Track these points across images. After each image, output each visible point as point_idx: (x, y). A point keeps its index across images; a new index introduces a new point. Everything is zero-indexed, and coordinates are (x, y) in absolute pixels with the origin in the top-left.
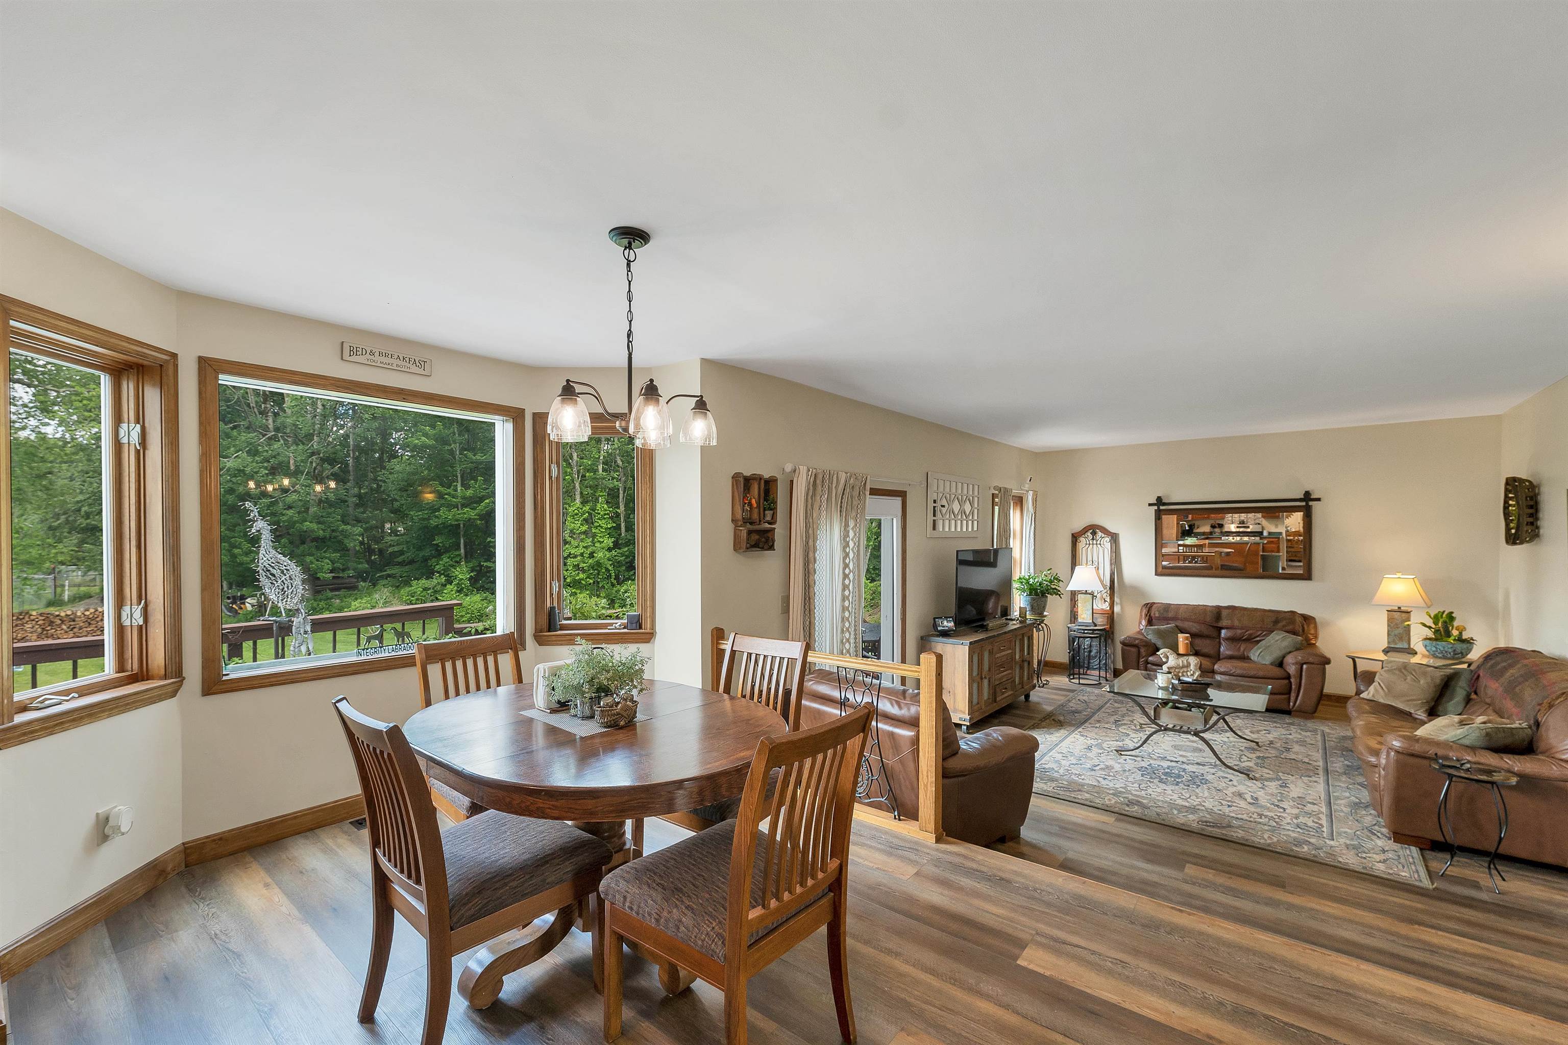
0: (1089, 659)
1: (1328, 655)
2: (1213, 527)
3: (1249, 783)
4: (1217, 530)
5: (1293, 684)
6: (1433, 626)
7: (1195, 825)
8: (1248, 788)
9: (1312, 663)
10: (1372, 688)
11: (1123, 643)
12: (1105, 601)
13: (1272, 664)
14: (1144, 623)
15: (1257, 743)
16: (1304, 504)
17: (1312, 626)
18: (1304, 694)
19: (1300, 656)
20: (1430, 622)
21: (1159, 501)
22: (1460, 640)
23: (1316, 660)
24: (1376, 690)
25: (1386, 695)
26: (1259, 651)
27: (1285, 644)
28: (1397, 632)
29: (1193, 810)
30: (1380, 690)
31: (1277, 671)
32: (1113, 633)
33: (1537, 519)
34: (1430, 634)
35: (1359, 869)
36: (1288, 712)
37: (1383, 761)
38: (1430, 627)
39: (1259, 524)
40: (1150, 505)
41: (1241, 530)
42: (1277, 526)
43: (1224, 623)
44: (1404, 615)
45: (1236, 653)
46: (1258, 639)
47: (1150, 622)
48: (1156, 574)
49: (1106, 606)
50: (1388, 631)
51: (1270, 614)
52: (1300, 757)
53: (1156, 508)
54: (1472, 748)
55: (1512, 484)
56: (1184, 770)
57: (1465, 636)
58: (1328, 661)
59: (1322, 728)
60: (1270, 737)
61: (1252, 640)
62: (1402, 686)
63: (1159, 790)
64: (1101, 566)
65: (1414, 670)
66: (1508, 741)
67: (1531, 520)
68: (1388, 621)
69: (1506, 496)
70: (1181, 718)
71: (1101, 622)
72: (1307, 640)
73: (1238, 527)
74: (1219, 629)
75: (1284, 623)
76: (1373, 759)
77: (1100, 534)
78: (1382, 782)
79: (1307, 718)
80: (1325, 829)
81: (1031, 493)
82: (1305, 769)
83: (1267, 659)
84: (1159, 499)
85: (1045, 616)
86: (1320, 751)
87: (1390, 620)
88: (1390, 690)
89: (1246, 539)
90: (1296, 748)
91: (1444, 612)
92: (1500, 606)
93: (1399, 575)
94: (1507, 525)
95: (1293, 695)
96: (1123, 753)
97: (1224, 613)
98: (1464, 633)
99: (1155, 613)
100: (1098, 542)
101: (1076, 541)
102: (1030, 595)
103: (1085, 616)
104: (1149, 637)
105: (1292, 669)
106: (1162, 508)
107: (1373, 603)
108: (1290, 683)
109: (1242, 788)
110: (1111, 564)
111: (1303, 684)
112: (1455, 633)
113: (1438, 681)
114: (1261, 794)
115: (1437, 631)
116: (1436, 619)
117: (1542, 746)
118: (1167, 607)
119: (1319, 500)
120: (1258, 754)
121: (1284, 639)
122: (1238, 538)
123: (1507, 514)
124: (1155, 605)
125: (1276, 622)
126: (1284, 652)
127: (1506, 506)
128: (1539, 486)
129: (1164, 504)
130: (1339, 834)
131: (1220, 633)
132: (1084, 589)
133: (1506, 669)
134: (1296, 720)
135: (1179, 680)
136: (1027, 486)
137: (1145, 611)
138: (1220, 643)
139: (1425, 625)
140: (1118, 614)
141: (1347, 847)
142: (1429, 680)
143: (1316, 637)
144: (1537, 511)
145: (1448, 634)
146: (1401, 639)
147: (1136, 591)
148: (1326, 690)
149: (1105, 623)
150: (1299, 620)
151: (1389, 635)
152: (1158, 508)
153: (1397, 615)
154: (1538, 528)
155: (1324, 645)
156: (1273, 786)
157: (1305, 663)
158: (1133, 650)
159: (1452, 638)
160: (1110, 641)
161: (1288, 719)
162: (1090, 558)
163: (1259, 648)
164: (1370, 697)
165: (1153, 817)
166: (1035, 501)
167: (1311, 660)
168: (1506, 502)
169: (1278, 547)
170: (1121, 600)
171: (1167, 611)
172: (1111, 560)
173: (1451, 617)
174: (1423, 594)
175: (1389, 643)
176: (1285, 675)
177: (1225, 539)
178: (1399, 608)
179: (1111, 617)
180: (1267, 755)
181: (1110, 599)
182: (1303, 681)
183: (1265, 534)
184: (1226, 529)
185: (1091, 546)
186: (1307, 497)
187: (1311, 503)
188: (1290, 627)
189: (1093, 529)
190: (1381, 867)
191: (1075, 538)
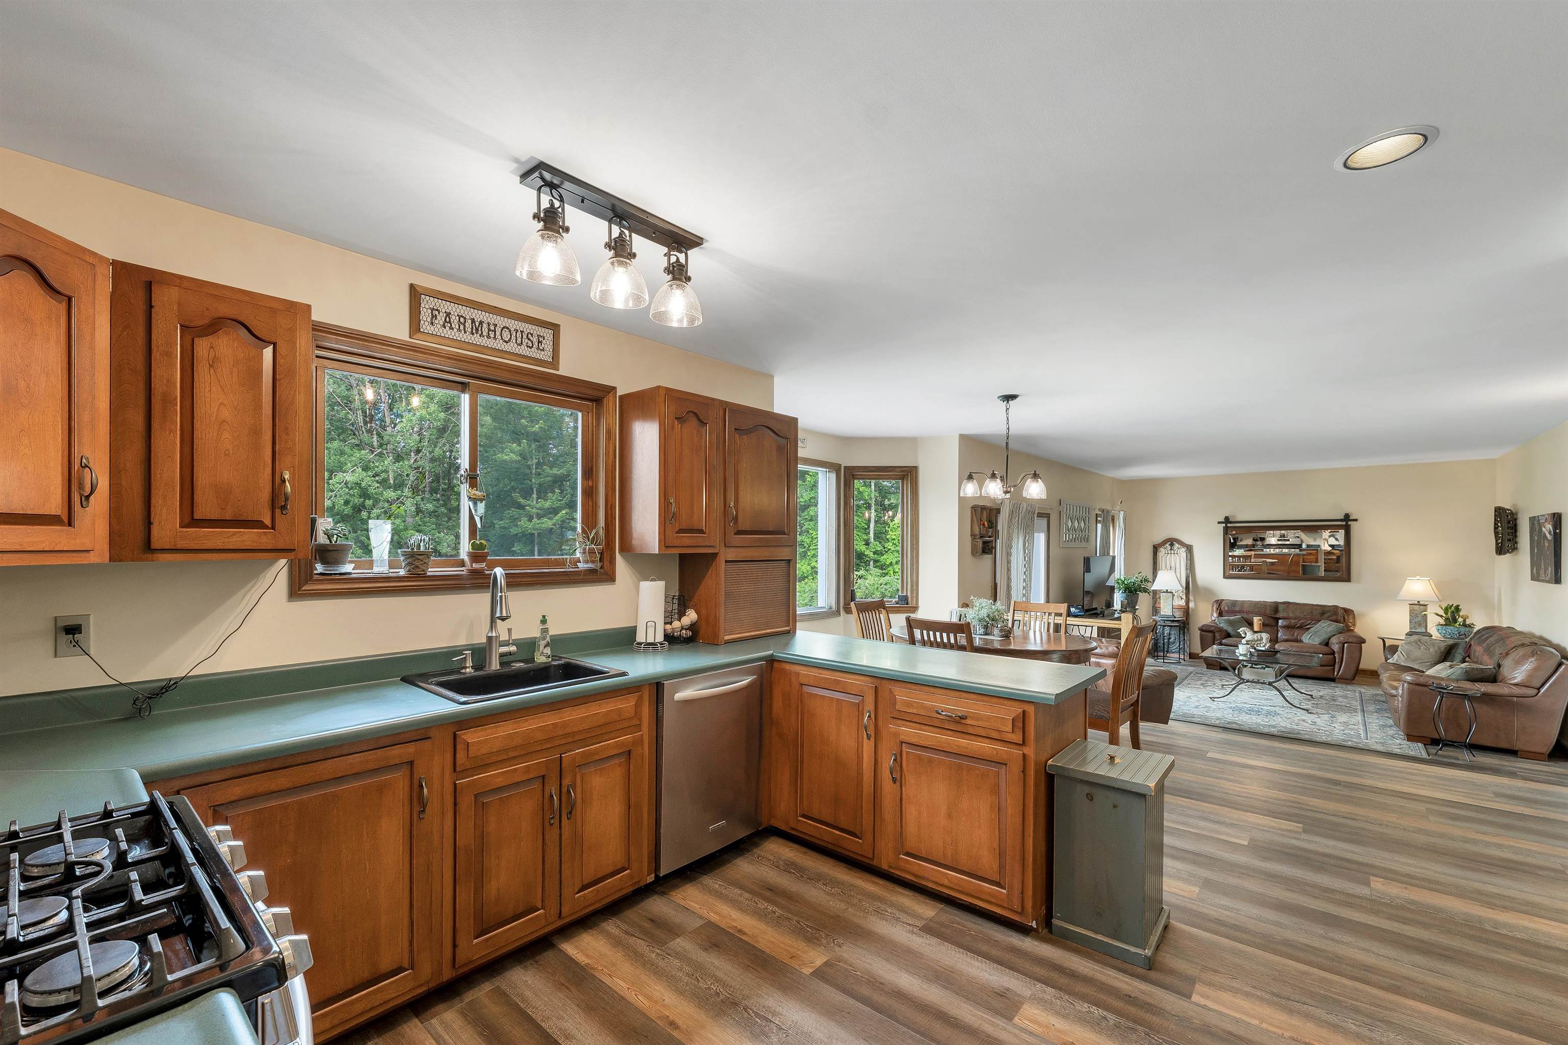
0: (1168, 645)
1: (1364, 637)
2: (1255, 540)
3: (1310, 715)
4: (1259, 543)
5: (1337, 658)
6: (1444, 615)
7: (1276, 733)
8: (1309, 718)
9: (1352, 643)
10: (1396, 656)
11: (1201, 630)
12: (1182, 599)
13: (1320, 644)
14: (1215, 615)
15: (1311, 696)
16: (1344, 523)
17: (1351, 617)
18: (1345, 665)
19: (1342, 638)
20: (1442, 613)
21: (1227, 520)
22: (1465, 625)
23: (1354, 640)
24: (1398, 656)
25: (1406, 659)
26: (1309, 636)
27: (1330, 629)
28: (1417, 620)
29: (1274, 726)
30: (1402, 656)
31: (1325, 649)
32: (1188, 624)
33: (1516, 536)
34: (1442, 621)
35: (1385, 751)
36: (1333, 680)
37: (1400, 692)
38: (1441, 616)
39: (1298, 537)
40: (1219, 523)
41: (1280, 543)
42: (1315, 540)
43: (1281, 615)
44: (1422, 607)
45: (1290, 638)
46: (1308, 626)
47: (1221, 614)
48: (1224, 577)
49: (1182, 603)
50: (1410, 619)
51: (1318, 608)
52: (1344, 704)
53: (1224, 525)
54: (1457, 680)
55: (1499, 511)
56: (1262, 709)
57: (1468, 622)
58: (1364, 641)
59: (1359, 689)
60: (1321, 694)
61: (1303, 628)
62: (1417, 653)
63: (1247, 718)
64: (1178, 570)
65: (1426, 642)
66: (1481, 676)
67: (1511, 537)
68: (1410, 612)
69: (1495, 520)
70: (1257, 674)
71: (1179, 615)
72: (1348, 626)
73: (1278, 540)
74: (1277, 619)
75: (1329, 614)
76: (1394, 692)
77: (1176, 545)
78: (1400, 705)
79: (1347, 684)
80: (1362, 736)
81: (1122, 513)
82: (1349, 709)
83: (1317, 641)
84: (1227, 519)
85: (1137, 609)
86: (1358, 701)
87: (1411, 612)
88: (1408, 657)
89: (1285, 551)
90: (1340, 699)
91: (1453, 605)
92: (1496, 601)
93: (1418, 577)
94: (1497, 541)
95: (1337, 666)
96: (1215, 699)
97: (1281, 608)
98: (1467, 620)
99: (1225, 607)
100: (1176, 552)
101: (1157, 550)
102: (1125, 592)
103: (1166, 609)
104: (1221, 625)
105: (1336, 648)
106: (1228, 525)
107: (1399, 598)
108: (1335, 657)
109: (1304, 718)
110: (1187, 569)
111: (1344, 659)
112: (1460, 620)
113: (1443, 649)
114: (1318, 720)
115: (1447, 619)
116: (1446, 610)
117: (1500, 678)
118: (1234, 603)
119: (1356, 520)
120: (1313, 702)
121: (1329, 625)
122: (1277, 550)
123: (1496, 533)
124: (1224, 602)
125: (1323, 614)
126: (1330, 635)
127: (1496, 528)
128: (1516, 514)
129: (1231, 522)
130: (1371, 738)
131: (1277, 623)
132: (1164, 589)
133: (1488, 638)
134: (1340, 685)
135: (1255, 649)
136: (1118, 507)
137: (1215, 606)
138: (1278, 631)
139: (1437, 614)
140: (1192, 608)
141: (1377, 742)
142: (1437, 648)
143: (1354, 625)
144: (1516, 531)
145: (1455, 621)
146: (1420, 625)
147: (1208, 592)
148: (1362, 666)
149: (1182, 616)
150: (1341, 612)
151: (1410, 622)
152: (1226, 525)
153: (1416, 607)
154: (1516, 543)
155: (1360, 630)
156: (1326, 717)
157: (1346, 643)
158: (1210, 635)
159: (1458, 623)
160: (1186, 630)
161: (1333, 684)
162: (1168, 565)
163: (1309, 633)
164: (1394, 662)
165: (1248, 729)
166: (1125, 519)
167: (1350, 640)
168: (1495, 524)
169: (1317, 558)
170: (1194, 598)
171: (1235, 606)
172: (1186, 566)
173: (1457, 609)
174: (1435, 589)
175: (1411, 628)
176: (1330, 651)
177: (1267, 551)
178: (1419, 602)
179: (1186, 611)
180: (1319, 702)
181: (1186, 596)
182: (1345, 656)
183: (1304, 546)
184: (1267, 542)
185: (1169, 555)
186: (1347, 518)
187: (1349, 523)
188: (1334, 617)
189: (1171, 542)
190: (1399, 750)
191: (1156, 549)
